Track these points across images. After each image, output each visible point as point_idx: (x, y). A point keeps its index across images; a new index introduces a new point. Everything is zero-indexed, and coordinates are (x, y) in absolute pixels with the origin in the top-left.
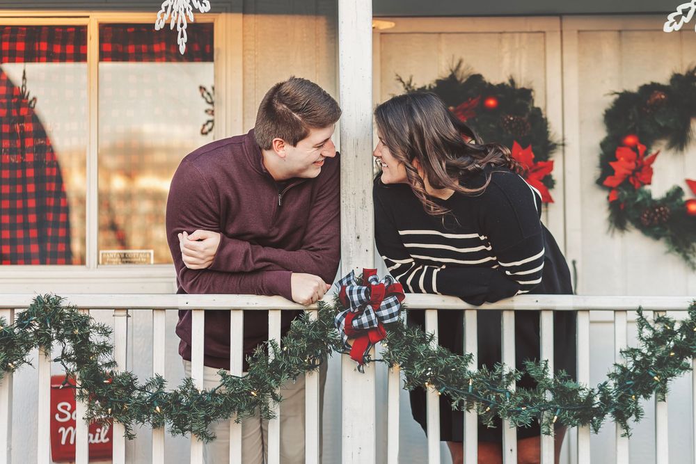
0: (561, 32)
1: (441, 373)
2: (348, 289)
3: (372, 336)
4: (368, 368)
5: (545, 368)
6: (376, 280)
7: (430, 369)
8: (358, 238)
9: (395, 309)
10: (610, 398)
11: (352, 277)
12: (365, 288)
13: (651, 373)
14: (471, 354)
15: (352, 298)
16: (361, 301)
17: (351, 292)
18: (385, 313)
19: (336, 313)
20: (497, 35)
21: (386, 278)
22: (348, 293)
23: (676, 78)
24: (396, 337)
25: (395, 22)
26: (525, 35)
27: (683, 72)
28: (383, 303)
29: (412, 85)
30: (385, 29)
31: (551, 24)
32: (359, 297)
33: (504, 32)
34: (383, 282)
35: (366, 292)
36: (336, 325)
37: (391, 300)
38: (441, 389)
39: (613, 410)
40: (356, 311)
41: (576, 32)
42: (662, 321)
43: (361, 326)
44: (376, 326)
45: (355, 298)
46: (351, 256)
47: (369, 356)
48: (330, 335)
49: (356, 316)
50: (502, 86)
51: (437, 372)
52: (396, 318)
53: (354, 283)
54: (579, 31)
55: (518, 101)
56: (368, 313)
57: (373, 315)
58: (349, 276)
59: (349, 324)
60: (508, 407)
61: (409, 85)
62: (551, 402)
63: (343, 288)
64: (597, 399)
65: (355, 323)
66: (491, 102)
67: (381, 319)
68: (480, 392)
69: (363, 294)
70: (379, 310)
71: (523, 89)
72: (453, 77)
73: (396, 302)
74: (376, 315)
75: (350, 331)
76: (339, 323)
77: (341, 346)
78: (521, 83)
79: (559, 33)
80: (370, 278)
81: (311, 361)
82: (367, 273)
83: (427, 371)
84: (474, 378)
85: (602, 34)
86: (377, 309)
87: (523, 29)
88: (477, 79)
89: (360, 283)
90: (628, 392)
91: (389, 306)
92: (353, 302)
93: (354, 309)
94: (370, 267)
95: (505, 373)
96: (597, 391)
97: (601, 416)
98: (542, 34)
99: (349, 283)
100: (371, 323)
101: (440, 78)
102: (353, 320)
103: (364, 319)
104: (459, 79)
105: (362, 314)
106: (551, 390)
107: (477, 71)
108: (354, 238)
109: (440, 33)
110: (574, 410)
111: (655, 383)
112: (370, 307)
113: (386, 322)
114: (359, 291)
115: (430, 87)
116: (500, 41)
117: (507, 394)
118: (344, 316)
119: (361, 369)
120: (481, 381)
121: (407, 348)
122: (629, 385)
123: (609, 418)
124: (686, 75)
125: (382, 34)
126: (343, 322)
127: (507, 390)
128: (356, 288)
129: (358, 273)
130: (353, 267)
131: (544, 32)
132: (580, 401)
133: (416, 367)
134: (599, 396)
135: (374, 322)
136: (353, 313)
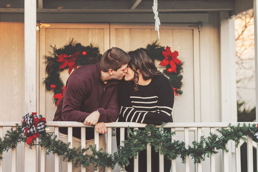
0: (110, 29)
1: (59, 149)
2: (26, 119)
3: (34, 136)
4: (33, 147)
5: (95, 147)
6: (36, 116)
7: (55, 147)
8: (31, 102)
9: (43, 126)
10: (117, 157)
11: (28, 115)
12: (32, 119)
13: (132, 149)
14: (70, 142)
15: (27, 123)
16: (30, 124)
17: (27, 121)
18: (39, 128)
19: (22, 128)
20: (87, 30)
21: (40, 116)
22: (26, 121)
23: (149, 46)
24: (43, 136)
25: (50, 25)
26: (97, 30)
28: (38, 125)
29: (56, 48)
30: (47, 27)
31: (106, 26)
32: (30, 122)
33: (90, 29)
34: (39, 117)
35: (32, 121)
36: (22, 132)
37: (41, 123)
38: (59, 154)
39: (118, 162)
40: (29, 127)
41: (115, 29)
42: (136, 131)
43: (30, 132)
44: (36, 132)
45: (28, 123)
46: (28, 108)
47: (34, 143)
48: (20, 136)
49: (29, 129)
50: (88, 47)
51: (58, 148)
52: (43, 130)
53: (28, 117)
54: (116, 29)
55: (94, 52)
56: (33, 128)
57: (35, 129)
58: (27, 115)
59: (26, 132)
60: (82, 161)
62: (97, 159)
63: (25, 119)
64: (113, 158)
65: (28, 131)
66: (85, 53)
67: (38, 130)
68: (73, 156)
69: (31, 121)
70: (37, 127)
71: (95, 48)
72: (70, 44)
73: (43, 124)
74: (36, 129)
75: (26, 134)
76: (23, 131)
77: (22, 139)
78: (94, 46)
79: (109, 29)
80: (34, 116)
81: (13, 145)
82: (33, 114)
83: (54, 148)
84: (71, 151)
85: (124, 30)
86: (36, 126)
87: (97, 28)
88: (79, 45)
89: (31, 117)
90: (124, 155)
91: (40, 125)
92: (28, 124)
93: (28, 127)
94: (35, 112)
95: (82, 149)
96: (113, 155)
97: (115, 164)
98: (103, 30)
99: (27, 117)
100: (34, 131)
101: (65, 45)
102: (28, 130)
103: (32, 130)
104: (73, 45)
105: (31, 128)
106: (97, 155)
107: (79, 42)
108: (29, 102)
109: (67, 29)
110: (105, 162)
111: (133, 152)
112: (34, 126)
113: (39, 131)
114: (30, 120)
115: (62, 48)
116: (88, 32)
117: (82, 156)
118: (25, 129)
119: (31, 147)
120: (73, 152)
121: (47, 140)
122: (124, 153)
123: (117, 164)
124: (152, 45)
125: (46, 29)
126: (24, 131)
127: (82, 155)
128: (29, 119)
129: (30, 114)
130: (29, 112)
131: (104, 29)
132: (107, 158)
133: (50, 147)
134: (114, 157)
135: (35, 131)
136: (28, 128)
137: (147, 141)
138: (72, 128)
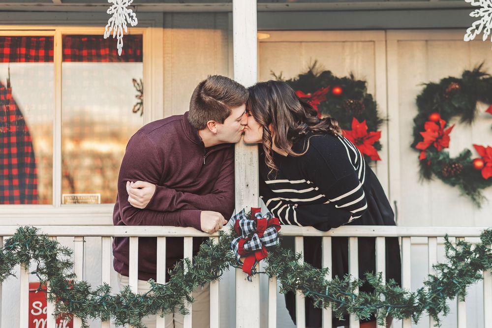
0: (386, 41)
1: (306, 281)
2: (240, 222)
3: (258, 255)
4: (255, 278)
5: (380, 278)
6: (260, 216)
7: (298, 279)
8: (247, 186)
9: (274, 236)
10: (426, 299)
11: (243, 214)
12: (252, 221)
13: (454, 281)
14: (328, 268)
15: (243, 229)
16: (250, 231)
17: (243, 224)
18: (267, 239)
19: (232, 239)
20: (341, 43)
21: (267, 214)
22: (240, 225)
23: (466, 73)
24: (274, 256)
25: (270, 34)
26: (360, 44)
27: (471, 70)
28: (266, 232)
29: (282, 78)
30: (264, 39)
31: (379, 36)
32: (249, 228)
33: (346, 41)
34: (265, 217)
35: (253, 224)
36: (232, 247)
37: (271, 230)
38: (306, 292)
39: (428, 308)
40: (247, 237)
41: (396, 41)
42: (462, 245)
43: (250, 248)
44: (260, 248)
45: (246, 228)
46: (242, 199)
47: (255, 269)
48: (228, 255)
49: (247, 241)
50: (345, 79)
51: (303, 280)
53: (245, 218)
54: (398, 41)
55: (356, 89)
56: (255, 239)
57: (258, 240)
58: (241, 213)
59: (241, 247)
60: (354, 305)
61: (280, 78)
62: (384, 302)
63: (237, 221)
64: (416, 301)
65: (246, 246)
66: (338, 90)
67: (264, 243)
68: (333, 295)
69: (251, 226)
70: (263, 237)
71: (359, 81)
72: (310, 72)
73: (275, 231)
74: (261, 241)
75: (241, 251)
76: (234, 246)
77: (235, 262)
78: (358, 77)
79: (384, 42)
80: (256, 214)
81: (214, 273)
82: (254, 211)
83: (296, 280)
84: (330, 285)
85: (414, 43)
86: (261, 236)
87: (359, 39)
88: (327, 74)
89: (249, 217)
90: (439, 295)
91: (269, 234)
92: (244, 231)
93: (245, 236)
94: (256, 206)
95: (351, 281)
96: (416, 294)
97: (420, 311)
99: (241, 217)
100: (257, 246)
101: (301, 73)
102: (245, 244)
103: (252, 243)
104: (314, 74)
105: (250, 240)
106: (384, 293)
107: (327, 69)
108: (245, 186)
109: (301, 42)
110: (400, 308)
111: (457, 288)
112: (256, 235)
113: (267, 245)
114: (249, 224)
115: (294, 80)
116: (343, 47)
117: (353, 296)
118: (238, 241)
119: (250, 279)
120: (334, 287)
121: (282, 264)
122: (439, 290)
123: (425, 313)
124: (473, 72)
125: (261, 42)
126: (237, 246)
127: (353, 294)
128: (246, 221)
129: (248, 211)
130: (244, 206)
131: (374, 42)
132: (404, 301)
133: (288, 277)
134: (418, 298)
135: (259, 245)
136: (244, 239)
137: (485, 266)
138: (330, 238)
